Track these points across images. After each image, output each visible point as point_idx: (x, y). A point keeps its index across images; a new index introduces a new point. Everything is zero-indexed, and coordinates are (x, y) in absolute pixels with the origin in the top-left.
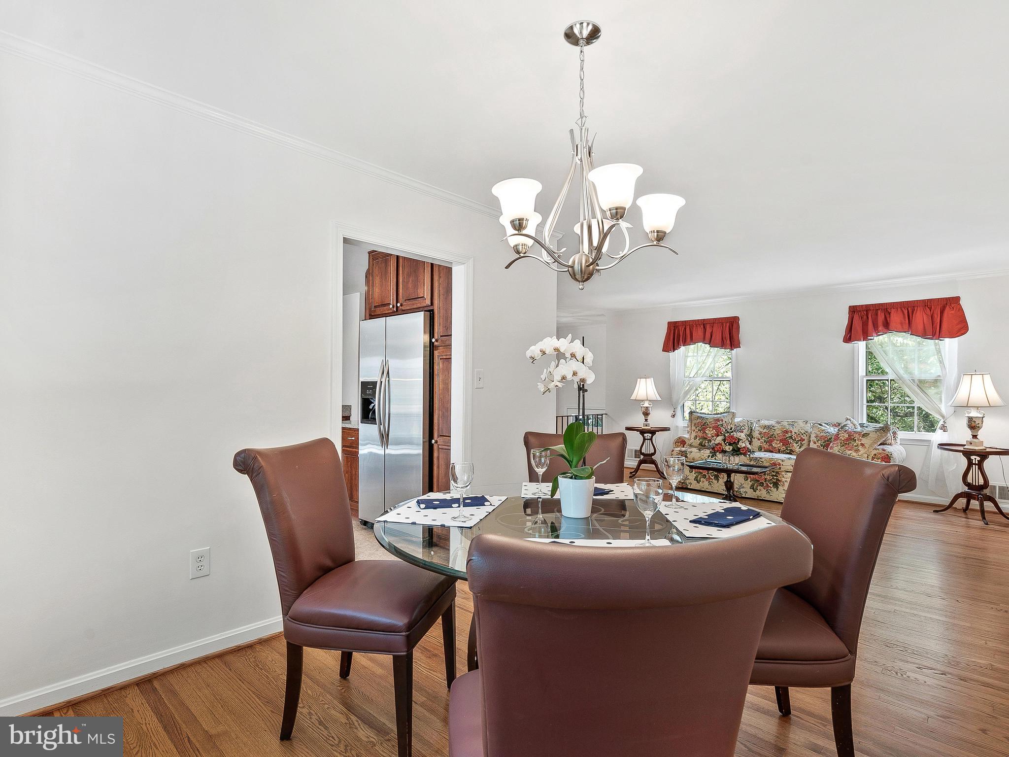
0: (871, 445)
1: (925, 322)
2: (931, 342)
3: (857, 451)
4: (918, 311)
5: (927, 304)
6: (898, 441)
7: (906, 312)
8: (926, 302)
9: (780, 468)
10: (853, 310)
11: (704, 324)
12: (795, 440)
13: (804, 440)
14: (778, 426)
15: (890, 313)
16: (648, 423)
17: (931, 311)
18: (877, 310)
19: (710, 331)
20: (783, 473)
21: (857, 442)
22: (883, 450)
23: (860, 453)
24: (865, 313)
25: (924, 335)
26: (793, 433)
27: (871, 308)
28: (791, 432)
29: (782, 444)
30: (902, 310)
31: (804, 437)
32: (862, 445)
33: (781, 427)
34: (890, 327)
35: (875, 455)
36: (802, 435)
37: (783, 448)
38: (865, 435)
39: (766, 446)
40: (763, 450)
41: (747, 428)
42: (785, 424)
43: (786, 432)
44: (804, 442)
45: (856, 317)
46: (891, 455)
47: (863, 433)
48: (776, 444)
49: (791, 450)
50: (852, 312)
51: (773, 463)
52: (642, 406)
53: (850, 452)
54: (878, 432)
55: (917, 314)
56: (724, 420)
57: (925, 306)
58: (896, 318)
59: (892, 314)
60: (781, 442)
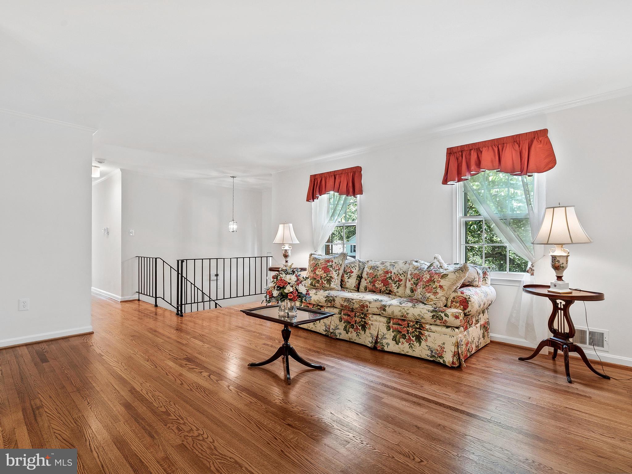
0: (449, 288)
1: (513, 157)
2: (518, 180)
3: (435, 293)
4: (508, 147)
5: (516, 140)
6: (489, 282)
7: (496, 150)
8: (515, 137)
9: (368, 311)
10: (451, 152)
11: (335, 175)
12: (394, 281)
13: (401, 280)
14: (381, 267)
15: (481, 152)
16: (288, 264)
17: (519, 147)
18: (471, 150)
19: (339, 181)
20: (370, 316)
21: (436, 283)
22: (461, 293)
23: (438, 296)
24: (460, 154)
25: (512, 172)
26: (393, 274)
27: (466, 149)
28: (391, 273)
29: (383, 284)
30: (493, 148)
31: (402, 278)
32: (441, 287)
33: (383, 268)
34: (481, 165)
35: (454, 298)
36: (401, 275)
37: (383, 288)
38: (444, 276)
39: (370, 286)
40: (368, 290)
41: (357, 268)
42: (388, 264)
43: (387, 272)
44: (401, 283)
45: (453, 159)
46: (469, 298)
47: (442, 274)
48: (379, 285)
49: (390, 291)
50: (449, 153)
51: (362, 305)
52: (283, 249)
53: (429, 294)
54: (456, 273)
55: (506, 151)
56: (334, 261)
57: (514, 142)
58: (487, 156)
59: (483, 153)
60: (382, 282)
